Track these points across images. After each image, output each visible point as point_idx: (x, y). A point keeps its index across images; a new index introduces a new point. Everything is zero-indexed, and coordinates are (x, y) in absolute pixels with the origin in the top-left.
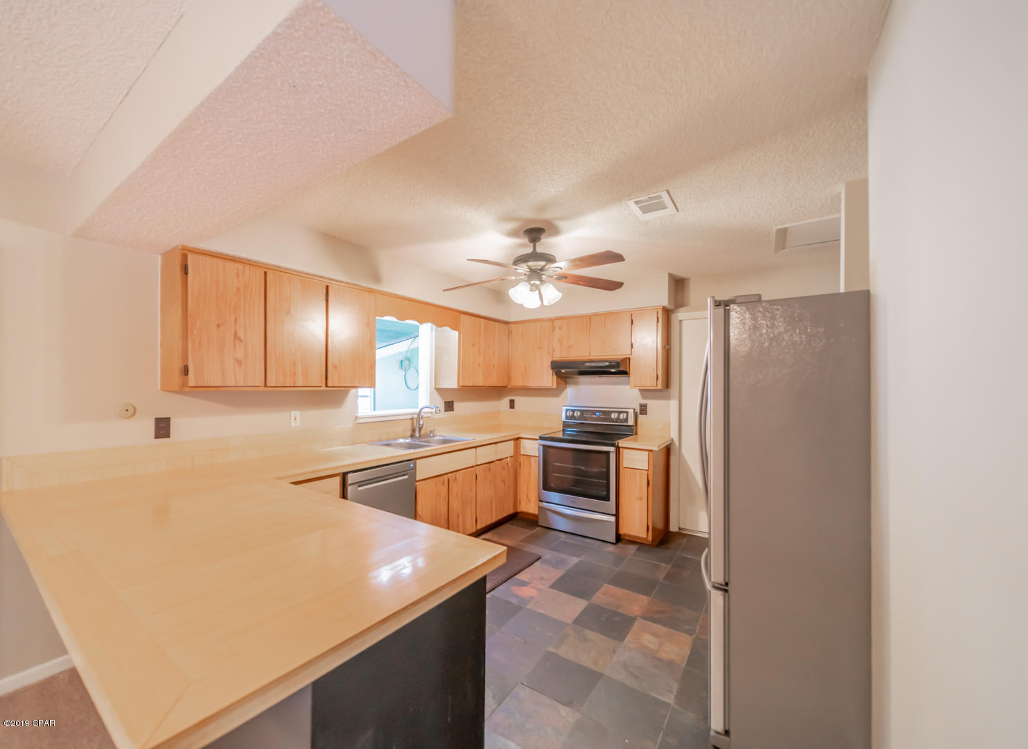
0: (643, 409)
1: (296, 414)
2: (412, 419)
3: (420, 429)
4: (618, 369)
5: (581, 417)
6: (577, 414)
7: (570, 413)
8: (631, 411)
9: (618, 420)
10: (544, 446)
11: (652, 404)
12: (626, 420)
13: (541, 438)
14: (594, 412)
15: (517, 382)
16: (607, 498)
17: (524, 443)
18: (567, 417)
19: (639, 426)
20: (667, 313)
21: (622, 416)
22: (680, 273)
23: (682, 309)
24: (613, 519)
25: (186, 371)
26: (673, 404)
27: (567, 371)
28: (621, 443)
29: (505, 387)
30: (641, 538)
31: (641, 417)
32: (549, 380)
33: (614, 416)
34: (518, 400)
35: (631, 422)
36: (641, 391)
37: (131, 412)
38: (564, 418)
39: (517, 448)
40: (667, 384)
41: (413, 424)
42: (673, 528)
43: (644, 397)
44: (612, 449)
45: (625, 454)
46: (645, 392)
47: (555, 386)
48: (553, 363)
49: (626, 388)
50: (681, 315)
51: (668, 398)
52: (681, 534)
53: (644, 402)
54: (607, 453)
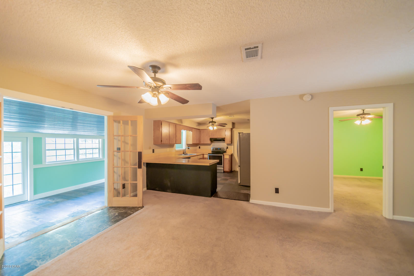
0: (227, 148)
1: (168, 149)
2: (183, 150)
3: (185, 152)
4: (223, 140)
5: (215, 150)
6: (215, 149)
7: (213, 149)
8: (225, 148)
9: (223, 150)
10: (209, 156)
11: (229, 147)
12: (224, 150)
13: (209, 154)
14: (218, 149)
15: (202, 142)
16: (222, 164)
17: (205, 155)
18: (213, 150)
19: (227, 151)
20: (232, 129)
21: (224, 149)
22: (233, 122)
23: (234, 128)
24: (223, 168)
25: (162, 141)
26: (233, 146)
27: (213, 140)
28: (224, 154)
29: (199, 144)
30: (228, 171)
31: (227, 149)
32: (209, 142)
33: (222, 149)
34: (201, 146)
35: (225, 150)
36: (227, 144)
37: (150, 148)
38: (212, 150)
39: (203, 156)
40: (232, 143)
41: (183, 152)
42: (233, 170)
43: (227, 145)
44: (223, 155)
45: (225, 156)
46: (228, 144)
47: (210, 143)
48: (210, 138)
49: (224, 143)
50: (234, 129)
51: (232, 145)
52: (234, 171)
53: (227, 146)
54: (222, 156)
